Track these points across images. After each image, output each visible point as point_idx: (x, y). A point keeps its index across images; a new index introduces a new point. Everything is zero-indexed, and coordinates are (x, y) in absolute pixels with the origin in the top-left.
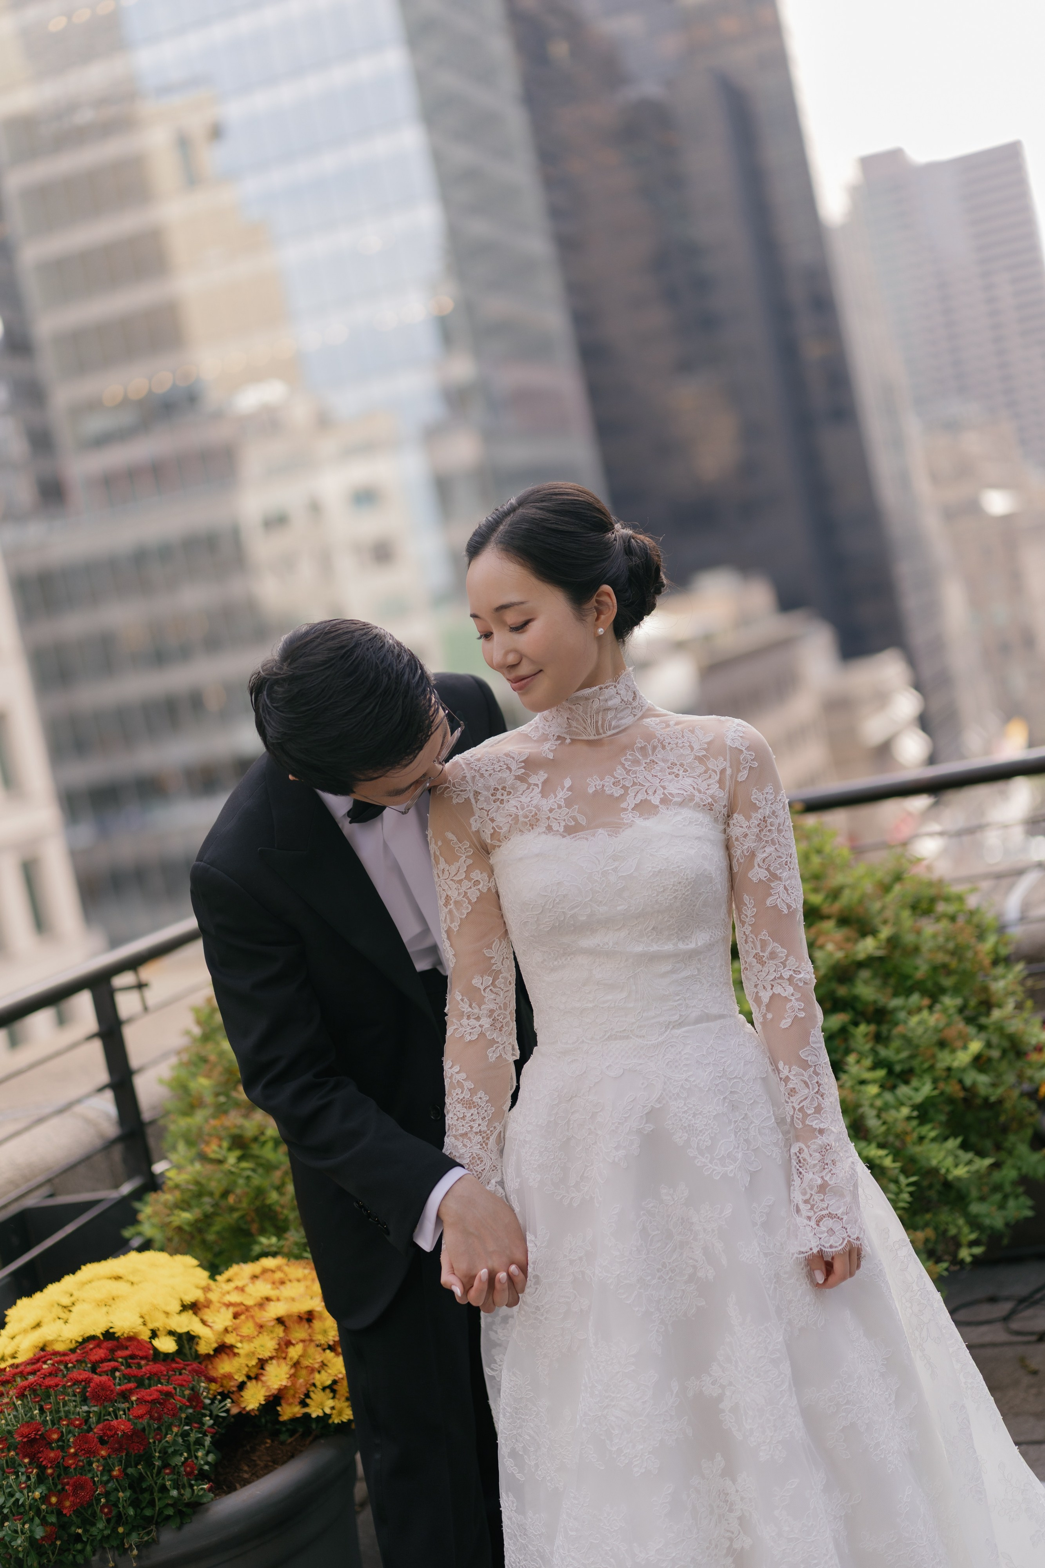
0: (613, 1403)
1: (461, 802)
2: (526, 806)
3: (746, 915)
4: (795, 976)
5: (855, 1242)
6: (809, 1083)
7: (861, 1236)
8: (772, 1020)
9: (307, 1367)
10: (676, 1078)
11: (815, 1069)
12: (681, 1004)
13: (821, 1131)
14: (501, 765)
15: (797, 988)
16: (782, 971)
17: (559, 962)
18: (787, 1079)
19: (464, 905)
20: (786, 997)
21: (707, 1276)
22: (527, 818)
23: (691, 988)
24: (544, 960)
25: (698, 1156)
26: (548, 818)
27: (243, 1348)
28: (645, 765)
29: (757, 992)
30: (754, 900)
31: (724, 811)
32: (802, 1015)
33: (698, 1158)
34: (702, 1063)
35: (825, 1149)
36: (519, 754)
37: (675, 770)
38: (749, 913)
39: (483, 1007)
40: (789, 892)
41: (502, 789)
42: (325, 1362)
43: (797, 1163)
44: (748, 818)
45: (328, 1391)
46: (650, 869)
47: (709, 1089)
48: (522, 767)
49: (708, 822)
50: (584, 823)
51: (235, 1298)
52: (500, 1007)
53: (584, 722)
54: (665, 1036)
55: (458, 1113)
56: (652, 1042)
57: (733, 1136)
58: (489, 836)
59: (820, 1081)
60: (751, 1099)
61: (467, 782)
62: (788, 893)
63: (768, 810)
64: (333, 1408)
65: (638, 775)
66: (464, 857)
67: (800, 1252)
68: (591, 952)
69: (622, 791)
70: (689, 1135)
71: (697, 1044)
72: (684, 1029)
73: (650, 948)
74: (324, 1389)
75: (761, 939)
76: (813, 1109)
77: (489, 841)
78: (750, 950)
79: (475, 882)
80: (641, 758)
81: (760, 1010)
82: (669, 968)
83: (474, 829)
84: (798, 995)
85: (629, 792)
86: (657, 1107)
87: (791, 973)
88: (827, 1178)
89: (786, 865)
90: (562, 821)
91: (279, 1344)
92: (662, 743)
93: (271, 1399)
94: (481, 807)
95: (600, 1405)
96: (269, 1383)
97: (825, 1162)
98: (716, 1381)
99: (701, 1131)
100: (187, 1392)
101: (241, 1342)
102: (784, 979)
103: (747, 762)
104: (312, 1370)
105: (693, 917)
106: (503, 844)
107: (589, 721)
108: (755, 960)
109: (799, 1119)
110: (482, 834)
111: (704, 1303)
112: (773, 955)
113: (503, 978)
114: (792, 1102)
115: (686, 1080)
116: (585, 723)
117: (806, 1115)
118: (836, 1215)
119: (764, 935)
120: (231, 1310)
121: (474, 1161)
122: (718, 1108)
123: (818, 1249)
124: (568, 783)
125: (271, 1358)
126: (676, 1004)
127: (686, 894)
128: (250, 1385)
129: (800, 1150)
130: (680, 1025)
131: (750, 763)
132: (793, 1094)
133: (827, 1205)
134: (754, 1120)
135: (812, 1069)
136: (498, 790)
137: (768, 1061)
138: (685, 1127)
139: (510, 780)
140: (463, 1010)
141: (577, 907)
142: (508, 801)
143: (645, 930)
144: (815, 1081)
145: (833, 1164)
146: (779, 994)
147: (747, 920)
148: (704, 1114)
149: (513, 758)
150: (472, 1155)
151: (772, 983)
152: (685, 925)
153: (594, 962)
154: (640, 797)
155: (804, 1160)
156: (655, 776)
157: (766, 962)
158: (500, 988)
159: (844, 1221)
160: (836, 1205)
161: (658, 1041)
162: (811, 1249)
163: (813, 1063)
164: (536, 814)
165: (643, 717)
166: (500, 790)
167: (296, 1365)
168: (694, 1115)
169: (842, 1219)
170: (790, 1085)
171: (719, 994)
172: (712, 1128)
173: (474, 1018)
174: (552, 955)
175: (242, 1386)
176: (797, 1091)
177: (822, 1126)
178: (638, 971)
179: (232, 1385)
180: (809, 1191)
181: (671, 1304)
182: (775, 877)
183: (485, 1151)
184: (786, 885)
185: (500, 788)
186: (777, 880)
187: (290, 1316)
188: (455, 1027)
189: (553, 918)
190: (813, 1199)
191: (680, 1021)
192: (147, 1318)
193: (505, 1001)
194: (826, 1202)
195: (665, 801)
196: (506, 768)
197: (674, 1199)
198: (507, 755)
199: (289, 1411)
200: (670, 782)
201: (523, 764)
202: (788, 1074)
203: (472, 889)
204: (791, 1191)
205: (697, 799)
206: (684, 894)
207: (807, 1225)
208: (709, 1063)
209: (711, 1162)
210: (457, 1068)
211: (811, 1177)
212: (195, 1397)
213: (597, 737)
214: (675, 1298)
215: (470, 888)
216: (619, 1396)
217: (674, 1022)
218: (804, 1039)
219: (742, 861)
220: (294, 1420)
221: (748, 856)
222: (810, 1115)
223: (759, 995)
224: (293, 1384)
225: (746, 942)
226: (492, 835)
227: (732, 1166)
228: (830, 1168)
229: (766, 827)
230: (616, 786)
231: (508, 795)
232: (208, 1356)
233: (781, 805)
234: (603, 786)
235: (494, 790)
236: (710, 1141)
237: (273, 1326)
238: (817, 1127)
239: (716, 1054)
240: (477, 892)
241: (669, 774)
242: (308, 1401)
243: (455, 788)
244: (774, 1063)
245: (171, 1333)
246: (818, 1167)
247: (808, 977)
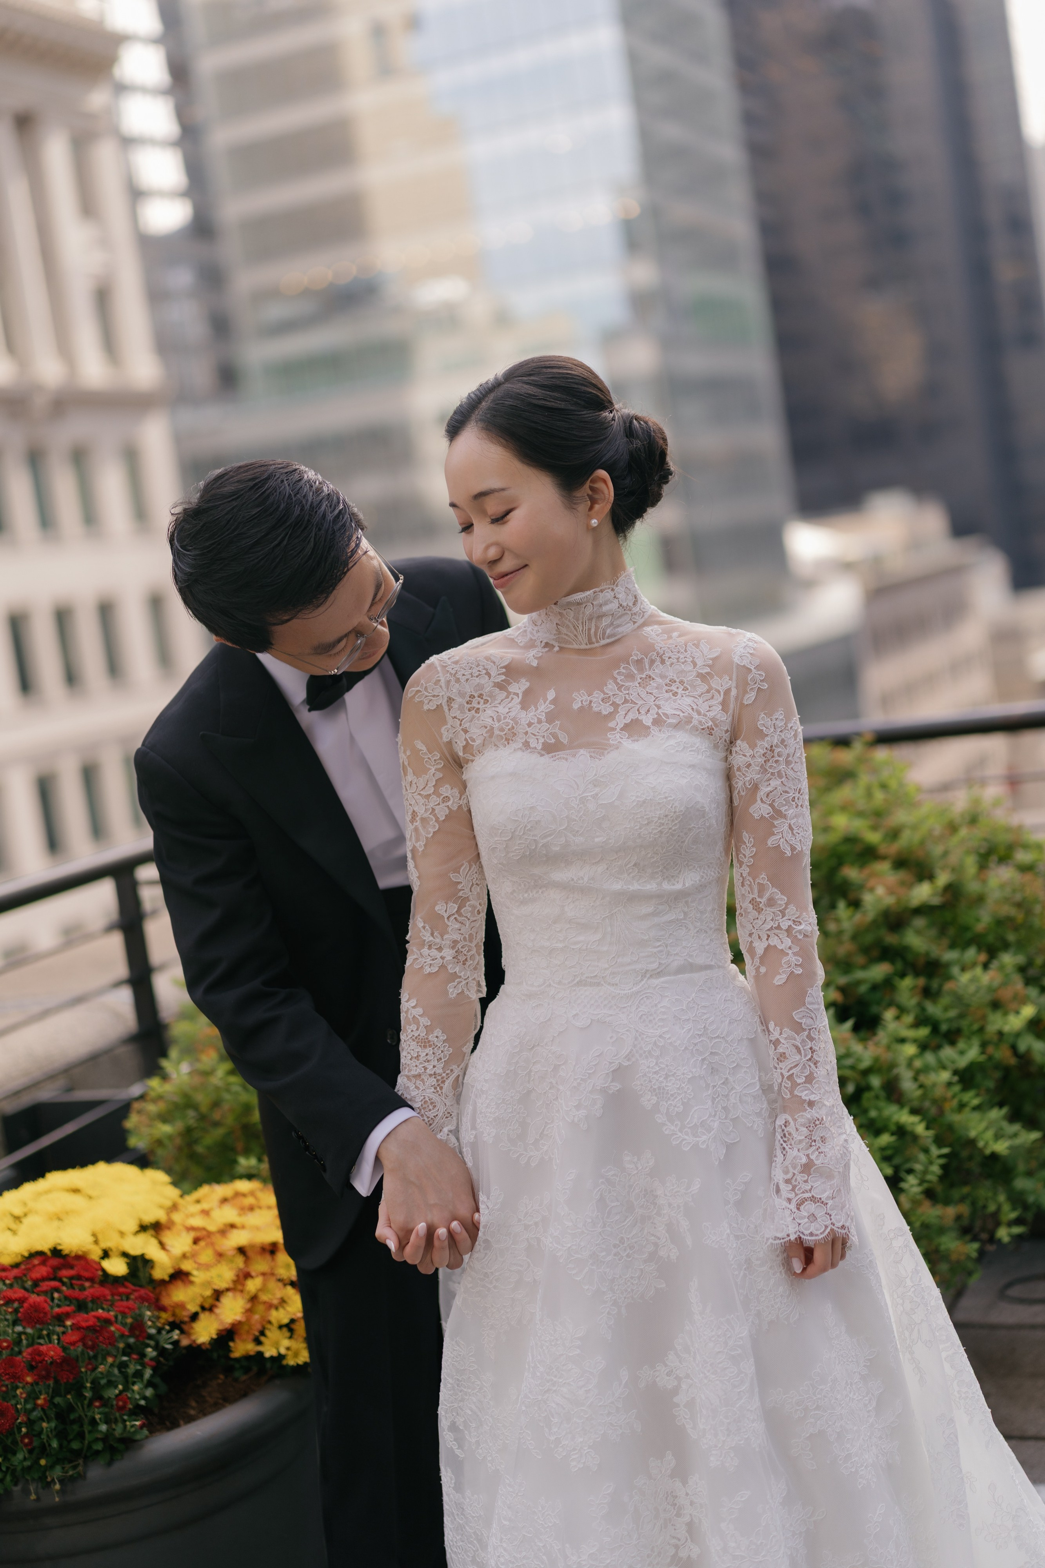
0: (555, 1388)
1: (433, 708)
2: (502, 718)
3: (744, 855)
4: (795, 927)
5: (840, 1231)
6: (801, 1049)
7: (847, 1224)
8: (766, 974)
9: (265, 1303)
10: (649, 1034)
11: (809, 1033)
12: (661, 951)
13: (811, 1104)
14: (480, 669)
15: (795, 940)
16: (781, 921)
17: (529, 894)
18: (776, 1043)
19: (431, 823)
20: (782, 950)
21: (669, 1255)
22: (503, 732)
23: (674, 934)
24: (514, 891)
25: (667, 1123)
26: (526, 733)
27: (199, 1276)
28: (640, 681)
29: (752, 942)
30: (754, 838)
31: (727, 737)
32: (799, 971)
33: (667, 1125)
34: (680, 1019)
35: (815, 1124)
36: (501, 658)
37: (674, 688)
38: (747, 853)
39: (445, 937)
40: (795, 832)
41: (479, 697)
42: (286, 1299)
43: (782, 1138)
44: (753, 746)
45: (285, 1330)
46: (634, 798)
47: (686, 1048)
48: (503, 674)
49: (705, 748)
50: (565, 742)
51: (198, 1221)
52: (465, 938)
53: (575, 629)
54: (641, 985)
55: (412, 1052)
56: (625, 992)
57: (710, 1103)
58: (462, 748)
59: (814, 1048)
60: (734, 1062)
61: (441, 687)
62: (793, 833)
63: (776, 738)
64: (288, 1349)
65: (631, 691)
66: (433, 769)
67: (775, 1237)
68: (566, 887)
69: (612, 709)
70: (658, 1098)
71: (677, 997)
72: (662, 979)
73: (630, 887)
74: (281, 1327)
75: (758, 882)
76: (804, 1078)
77: (461, 754)
78: (747, 894)
79: (444, 798)
80: (636, 672)
81: (753, 962)
82: (651, 909)
83: (445, 740)
84: (796, 949)
85: (619, 710)
86: (625, 1064)
87: (790, 923)
88: (813, 1157)
89: (793, 801)
90: (541, 738)
91: (238, 1276)
92: (661, 657)
93: (224, 1333)
94: (454, 715)
95: (541, 1388)
96: (223, 1317)
97: (813, 1138)
98: (672, 1372)
99: (672, 1095)
100: (129, 1320)
101: (198, 1269)
102: (781, 929)
103: (756, 683)
104: (270, 1306)
105: (681, 854)
106: (476, 759)
107: (581, 628)
108: (752, 906)
109: (787, 1088)
110: (454, 745)
111: (664, 1285)
112: (771, 902)
113: (470, 906)
114: (781, 1069)
115: (660, 1036)
116: (576, 631)
117: (795, 1085)
118: (820, 1199)
119: (763, 878)
120: (192, 1235)
121: (426, 1106)
122: (694, 1070)
123: (796, 1236)
124: (551, 695)
125: (228, 1290)
126: (655, 950)
127: (673, 828)
128: (204, 1317)
129: (786, 1122)
130: (659, 974)
131: (759, 684)
132: (783, 1059)
133: (810, 1187)
134: (735, 1086)
135: (806, 1033)
136: (474, 697)
137: (759, 1020)
138: (655, 1090)
139: (488, 687)
140: (424, 938)
141: (550, 835)
142: (485, 711)
143: (626, 865)
144: (809, 1047)
145: (822, 1142)
146: (775, 946)
147: (745, 860)
148: (678, 1076)
149: (494, 663)
150: (424, 1098)
151: (768, 932)
152: (672, 863)
153: (568, 898)
154: (631, 716)
155: (790, 1134)
156: (650, 693)
157: (763, 909)
158: (467, 917)
159: (828, 1206)
160: (821, 1188)
161: (632, 990)
162: (788, 1235)
163: (808, 1026)
164: (513, 728)
165: (644, 624)
166: (477, 698)
167: (254, 1299)
168: (667, 1077)
169: (827, 1204)
170: (780, 1050)
171: (708, 941)
172: (686, 1092)
173: (436, 949)
174: (523, 886)
175: (194, 1317)
176: (787, 1056)
177: (812, 1098)
178: (615, 911)
179: (185, 1315)
180: (791, 1170)
181: (626, 1284)
182: (778, 814)
183: (439, 1095)
184: (792, 824)
185: (476, 695)
186: (781, 817)
187: (252, 1246)
188: (415, 957)
189: (524, 845)
190: (796, 1179)
191: (659, 970)
192: (100, 1237)
193: (471, 932)
194: (810, 1184)
195: (658, 722)
196: (486, 674)
197: (637, 1169)
198: (488, 658)
199: (242, 1348)
200: (667, 700)
201: (504, 670)
202: (779, 1037)
203: (441, 806)
204: (773, 1168)
205: (695, 722)
206: (670, 829)
207: (786, 1207)
208: (688, 1020)
209: (681, 1132)
210: (413, 1002)
211: (795, 1154)
212: (138, 1327)
213: (589, 646)
214: (632, 1278)
215: (439, 804)
216: (561, 1381)
217: (652, 970)
218: (800, 999)
219: (743, 794)
220: (247, 1358)
221: (750, 789)
222: (799, 1084)
223: (754, 945)
224: (248, 1319)
225: (743, 885)
226: (465, 747)
227: (705, 1137)
228: (818, 1145)
229: (773, 757)
230: (606, 703)
231: (484, 703)
232: (163, 1282)
233: (793, 734)
234: (591, 702)
235: (470, 697)
236: (682, 1107)
237: (234, 1256)
238: (807, 1098)
239: (698, 1009)
240: (446, 809)
241: (667, 692)
242: (262, 1339)
243: (428, 692)
244: (764, 1022)
245: (125, 1255)
246: (804, 1144)
247: (809, 928)
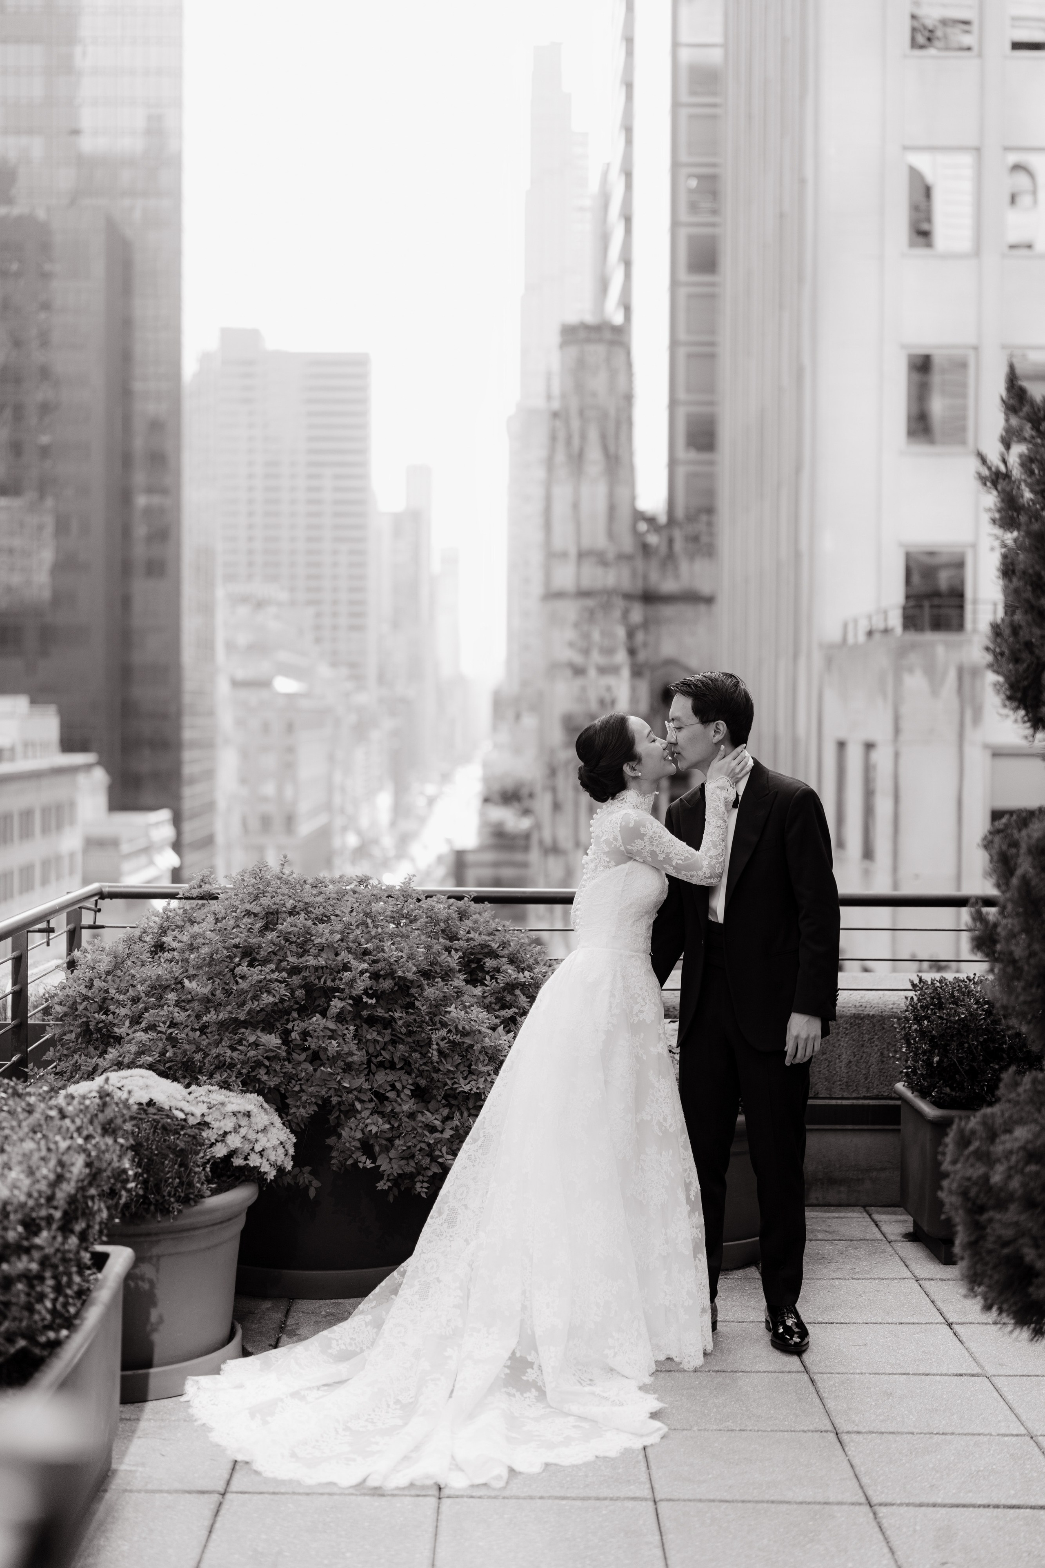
91: (233, 1125)
93: (229, 1153)
96: (229, 1145)
101: (214, 1121)
128: (219, 1145)
167: (244, 1137)
179: (207, 1143)
192: (164, 1099)
220: (236, 1167)
224: (241, 1148)
237: (231, 1116)
242: (249, 1157)
245: (179, 1109)
